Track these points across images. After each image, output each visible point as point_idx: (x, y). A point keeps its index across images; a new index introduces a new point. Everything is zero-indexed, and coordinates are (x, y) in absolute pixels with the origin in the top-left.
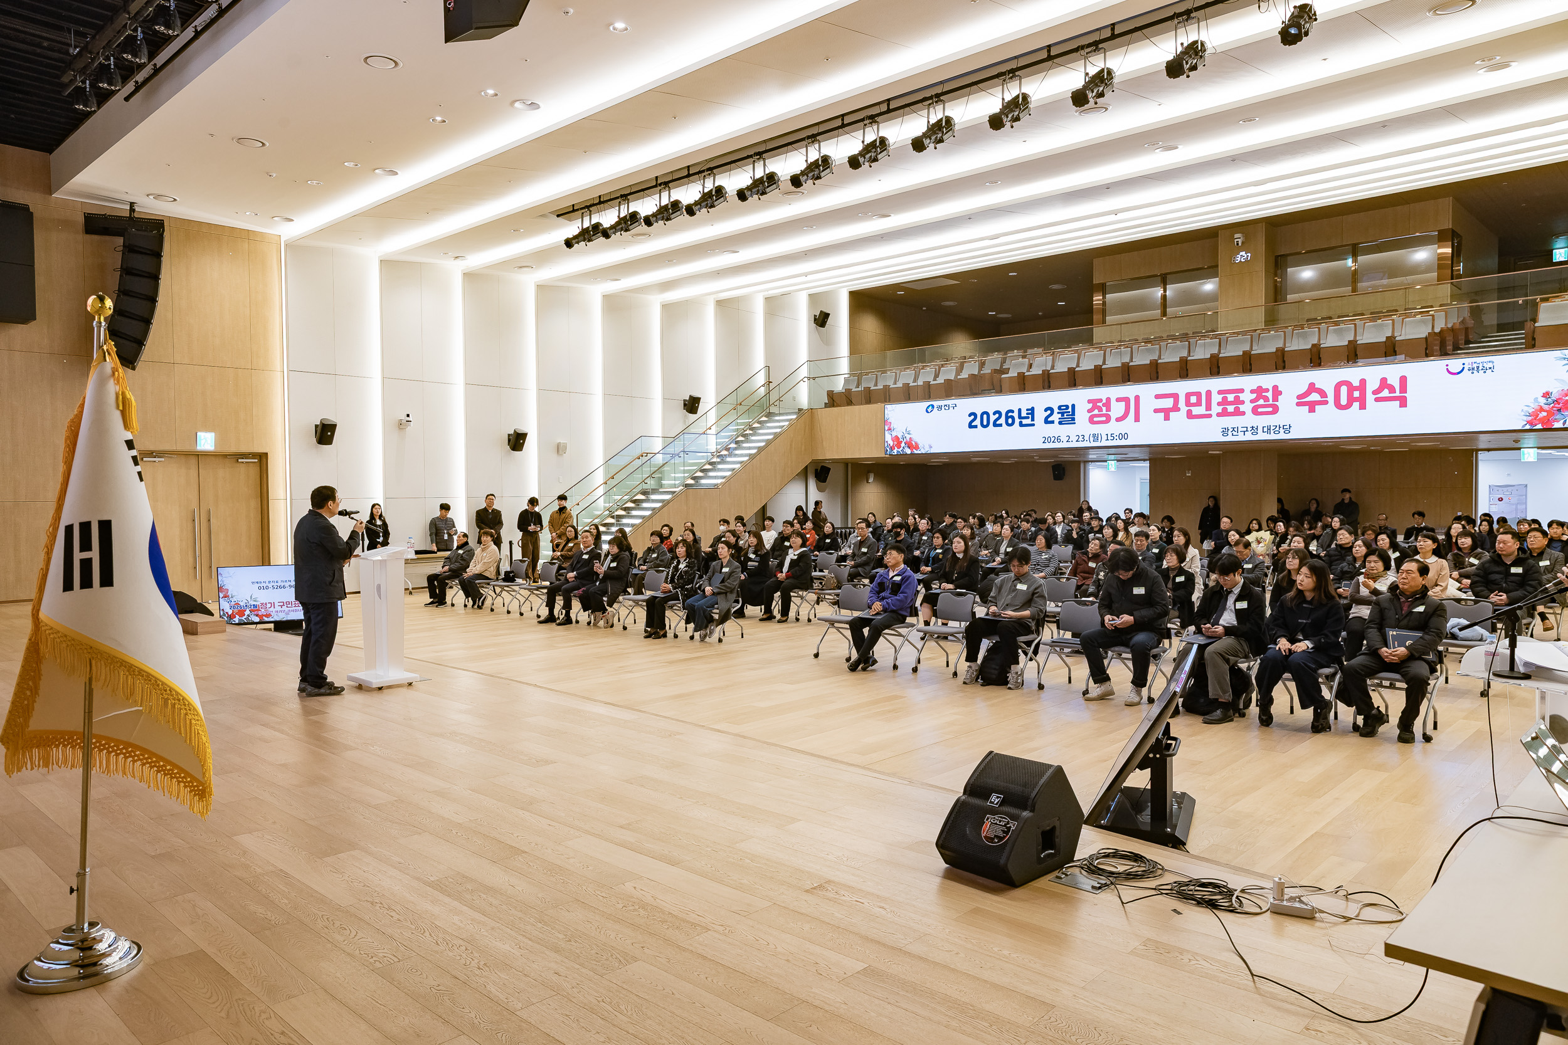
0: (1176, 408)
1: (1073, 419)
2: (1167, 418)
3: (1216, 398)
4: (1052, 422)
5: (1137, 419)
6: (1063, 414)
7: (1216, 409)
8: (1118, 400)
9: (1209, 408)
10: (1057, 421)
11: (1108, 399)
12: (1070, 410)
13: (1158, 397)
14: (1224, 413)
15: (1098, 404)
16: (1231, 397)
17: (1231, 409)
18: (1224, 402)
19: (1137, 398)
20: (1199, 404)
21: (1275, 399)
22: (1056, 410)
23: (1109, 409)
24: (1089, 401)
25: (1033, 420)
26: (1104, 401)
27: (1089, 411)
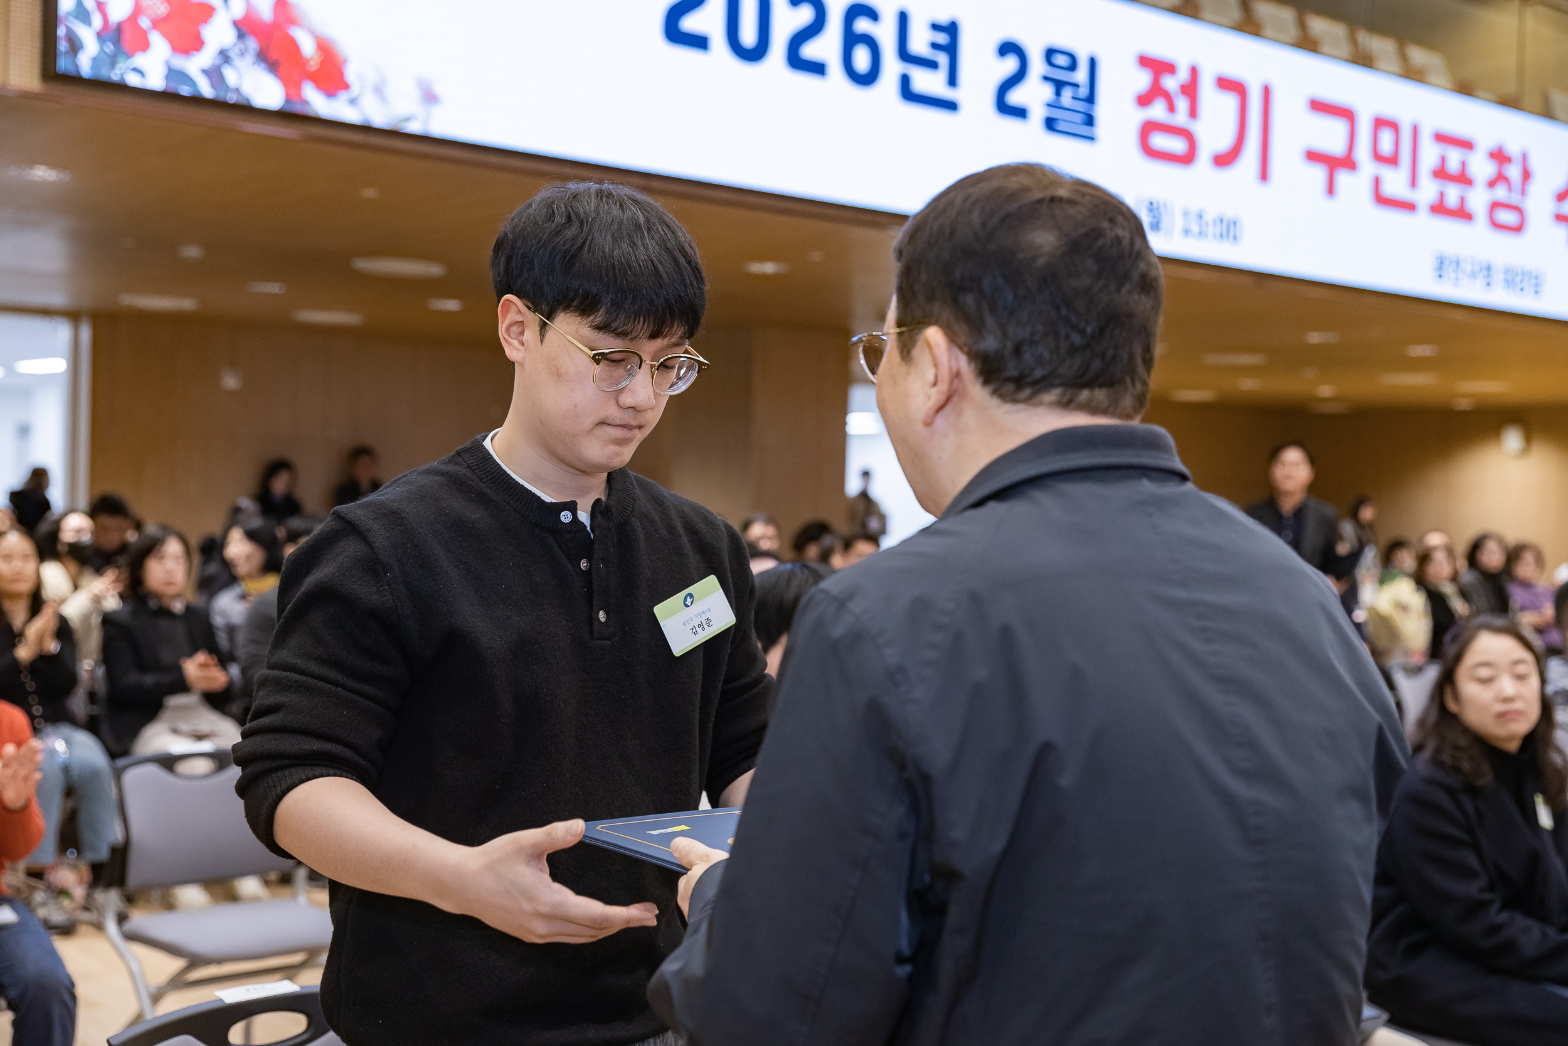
0: (1348, 162)
1: (1090, 121)
2: (1331, 190)
3: (1430, 154)
4: (1020, 113)
5: (1264, 175)
6: (1059, 86)
7: (1428, 191)
8: (1225, 84)
9: (1413, 183)
10: (1037, 113)
11: (1194, 72)
12: (1081, 75)
13: (1318, 106)
14: (1439, 208)
15: (1170, 83)
16: (1454, 158)
17: (1453, 195)
18: (1441, 173)
19: (1267, 92)
20: (1392, 160)
21: (1523, 192)
22: (1037, 66)
23: (1193, 113)
24: (1145, 61)
25: (952, 81)
26: (1183, 75)
27: (1144, 100)
